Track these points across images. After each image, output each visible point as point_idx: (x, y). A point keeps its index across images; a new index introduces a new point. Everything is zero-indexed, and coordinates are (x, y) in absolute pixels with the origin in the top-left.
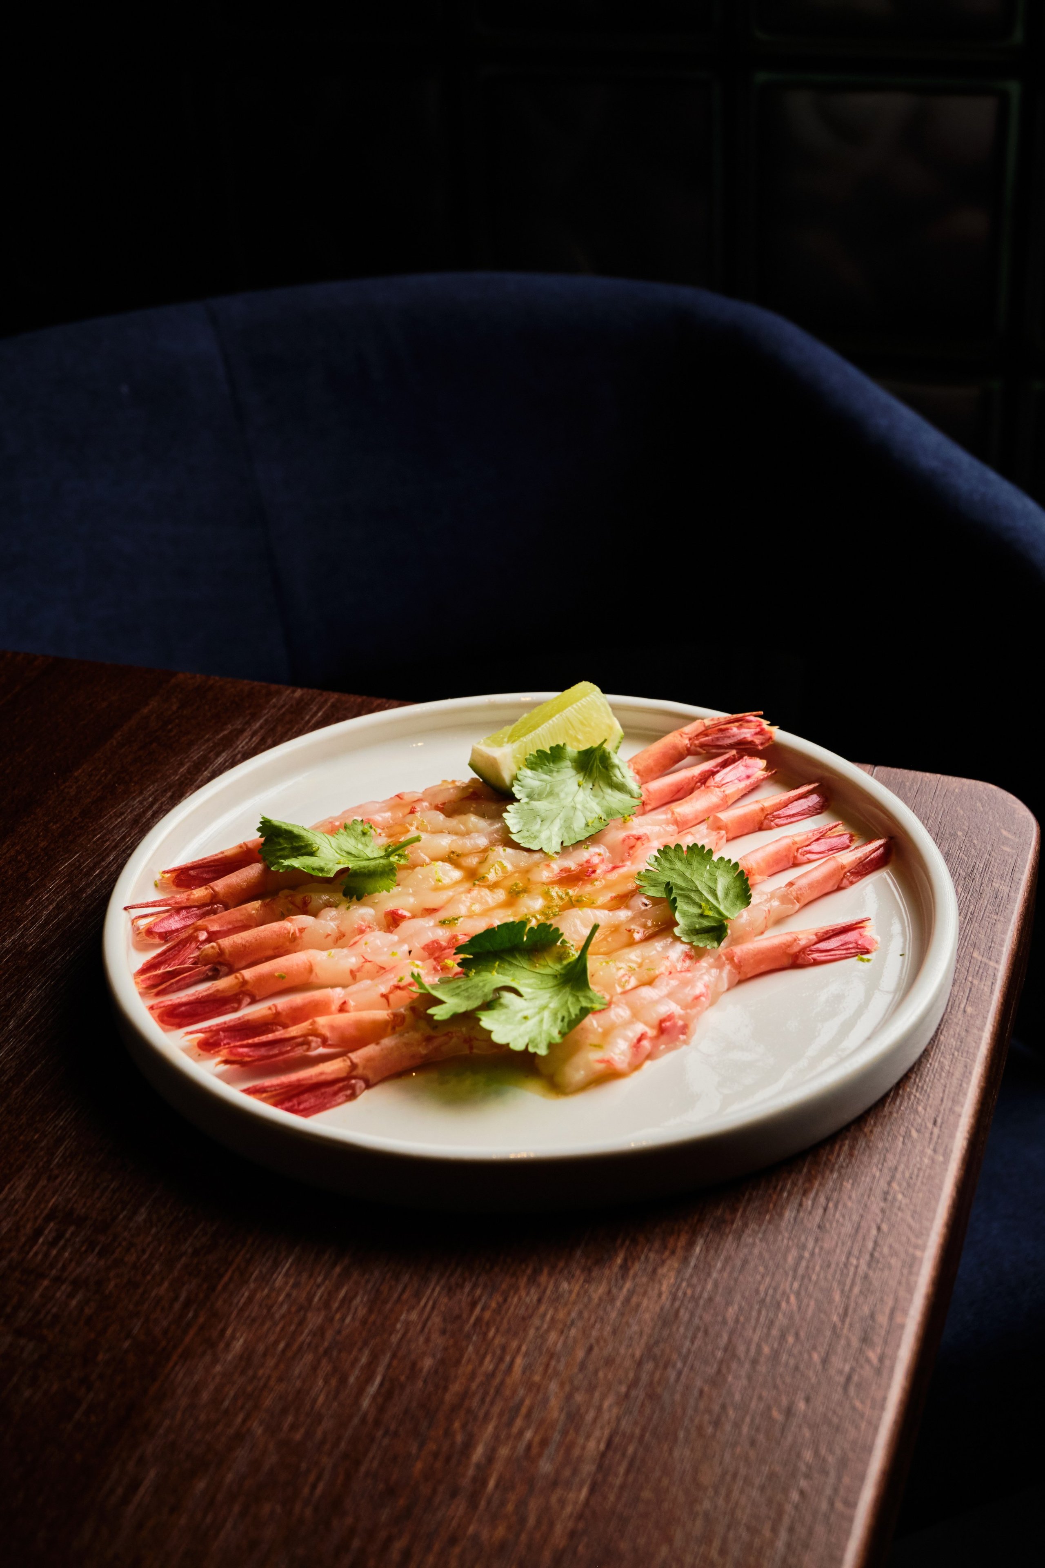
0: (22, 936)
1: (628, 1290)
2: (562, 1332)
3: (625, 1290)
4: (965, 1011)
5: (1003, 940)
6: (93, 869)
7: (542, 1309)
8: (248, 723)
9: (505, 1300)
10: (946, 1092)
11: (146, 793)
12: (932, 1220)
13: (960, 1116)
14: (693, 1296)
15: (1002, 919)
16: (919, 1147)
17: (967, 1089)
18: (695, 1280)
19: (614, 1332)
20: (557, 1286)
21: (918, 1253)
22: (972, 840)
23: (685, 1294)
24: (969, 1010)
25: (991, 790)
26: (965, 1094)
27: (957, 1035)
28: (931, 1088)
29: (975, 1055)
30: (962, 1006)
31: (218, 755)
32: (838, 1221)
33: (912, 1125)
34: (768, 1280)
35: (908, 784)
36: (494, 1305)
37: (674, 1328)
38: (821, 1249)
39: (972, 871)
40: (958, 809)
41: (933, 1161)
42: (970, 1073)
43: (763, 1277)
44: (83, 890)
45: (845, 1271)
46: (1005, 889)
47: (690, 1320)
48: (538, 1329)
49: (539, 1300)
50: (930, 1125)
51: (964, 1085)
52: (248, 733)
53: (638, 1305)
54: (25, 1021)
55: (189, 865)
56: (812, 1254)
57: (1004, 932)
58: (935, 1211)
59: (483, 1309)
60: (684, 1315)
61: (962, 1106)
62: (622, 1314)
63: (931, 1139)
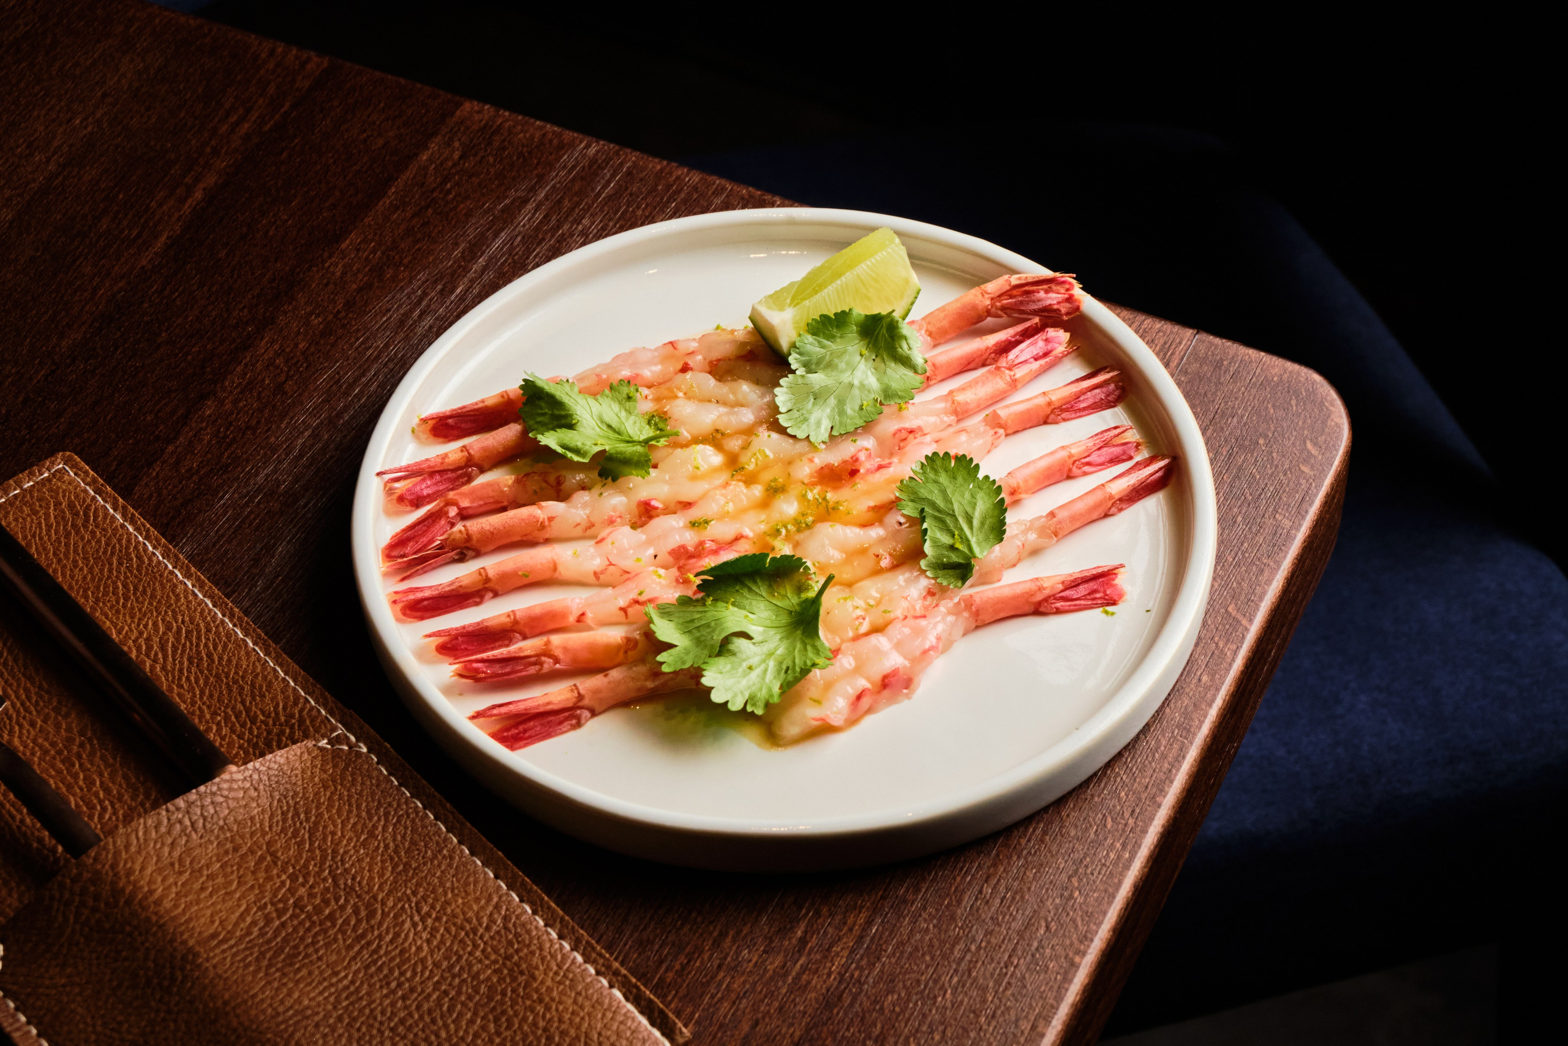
0: (275, 471)
1: (802, 966)
2: (734, 1003)
3: (798, 966)
4: (1200, 680)
5: (1264, 593)
6: (351, 386)
7: (721, 974)
8: (533, 190)
9: (689, 961)
10: (1154, 778)
11: (416, 284)
12: (1099, 925)
13: (1159, 806)
14: (859, 981)
15: (1272, 564)
16: (1109, 841)
17: (1176, 775)
18: (864, 962)
19: (781, 1009)
20: (738, 953)
21: (1077, 959)
22: (1272, 452)
23: (852, 976)
24: (1205, 678)
25: (1314, 383)
26: (1172, 782)
27: (1183, 709)
28: (1140, 771)
29: (1195, 734)
30: (1199, 673)
31: (496, 235)
32: (1011, 914)
33: (1110, 813)
34: (931, 971)
35: (1225, 363)
36: (678, 967)
37: (835, 1011)
38: (989, 942)
39: (1260, 495)
40: (1270, 406)
41: (1119, 858)
42: (1184, 757)
43: (927, 967)
44: (339, 415)
45: (1004, 970)
46: (1287, 523)
47: (851, 1005)
48: (713, 997)
49: (720, 967)
50: (1127, 815)
51: (1174, 771)
52: (530, 206)
53: (809, 982)
54: (272, 583)
55: (448, 414)
56: (979, 948)
57: (1269, 582)
58: (1105, 913)
59: (667, 971)
60: (847, 1000)
61: (1165, 797)
62: (791, 991)
63: (1124, 831)
